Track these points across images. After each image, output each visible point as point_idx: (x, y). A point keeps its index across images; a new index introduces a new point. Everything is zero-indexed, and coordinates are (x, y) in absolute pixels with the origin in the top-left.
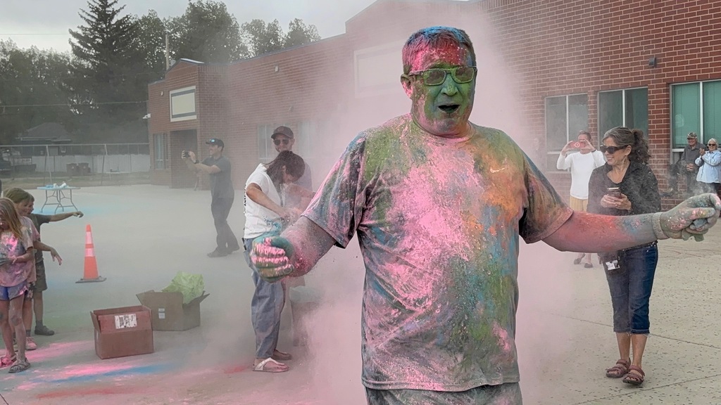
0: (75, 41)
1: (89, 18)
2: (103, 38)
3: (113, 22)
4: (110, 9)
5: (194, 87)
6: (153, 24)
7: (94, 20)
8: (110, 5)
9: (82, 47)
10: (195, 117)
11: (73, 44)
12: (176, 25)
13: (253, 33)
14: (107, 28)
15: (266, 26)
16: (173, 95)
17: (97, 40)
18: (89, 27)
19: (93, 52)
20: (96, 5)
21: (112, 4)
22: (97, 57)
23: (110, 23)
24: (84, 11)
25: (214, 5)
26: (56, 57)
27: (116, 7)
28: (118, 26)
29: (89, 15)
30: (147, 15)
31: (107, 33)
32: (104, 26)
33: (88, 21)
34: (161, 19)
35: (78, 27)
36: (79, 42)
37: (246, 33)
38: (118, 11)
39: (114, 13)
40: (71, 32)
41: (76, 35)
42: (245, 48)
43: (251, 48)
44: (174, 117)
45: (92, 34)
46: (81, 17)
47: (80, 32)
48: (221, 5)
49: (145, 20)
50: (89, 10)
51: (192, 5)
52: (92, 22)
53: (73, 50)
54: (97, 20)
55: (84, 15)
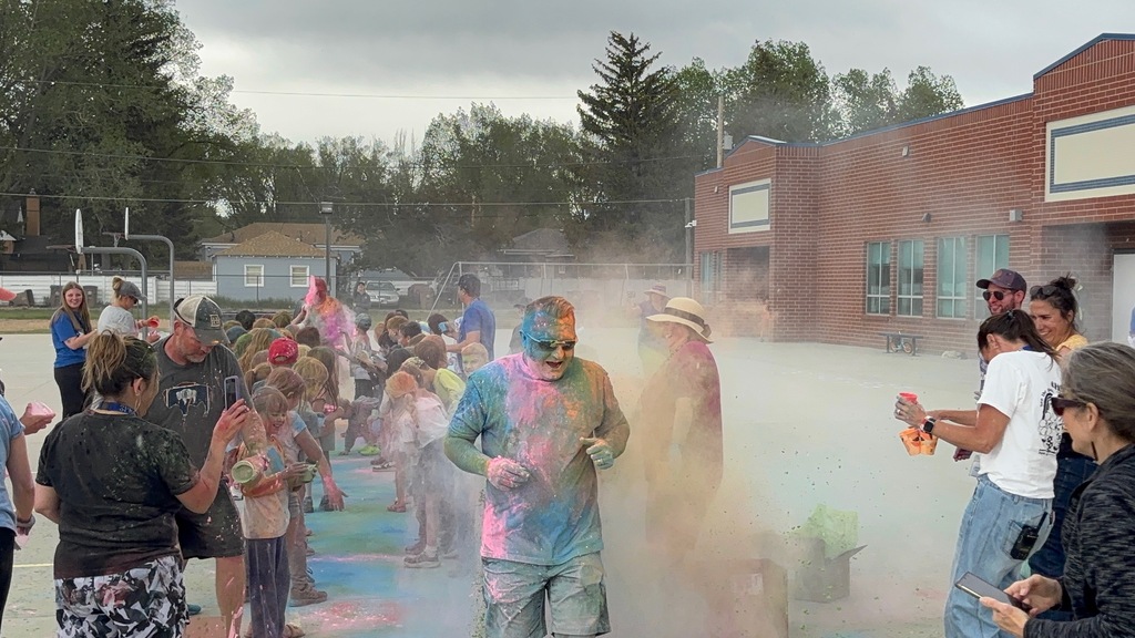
0: (586, 108)
1: (608, 73)
2: (626, 104)
3: (642, 78)
4: (639, 58)
5: (768, 181)
6: (699, 79)
7: (614, 76)
8: (639, 52)
9: (595, 117)
10: (767, 228)
11: (582, 113)
12: (733, 79)
13: (849, 89)
14: (632, 87)
15: (870, 79)
16: (734, 193)
17: (617, 105)
18: (607, 86)
19: (609, 124)
20: (618, 53)
21: (642, 50)
22: (614, 131)
23: (636, 79)
24: (600, 63)
25: (790, 47)
26: (555, 129)
27: (646, 55)
28: (649, 85)
29: (607, 68)
30: (690, 66)
31: (632, 95)
32: (629, 85)
33: (605, 77)
34: (711, 72)
35: (591, 87)
36: (592, 110)
37: (840, 91)
38: (650, 61)
39: (644, 65)
40: (581, 95)
41: (587, 99)
42: (836, 115)
43: (846, 116)
44: (734, 226)
45: (611, 97)
46: (596, 71)
47: (594, 94)
48: (801, 47)
49: (687, 75)
50: (607, 61)
51: (759, 49)
52: (611, 79)
53: (583, 121)
54: (619, 76)
55: (601, 68)
